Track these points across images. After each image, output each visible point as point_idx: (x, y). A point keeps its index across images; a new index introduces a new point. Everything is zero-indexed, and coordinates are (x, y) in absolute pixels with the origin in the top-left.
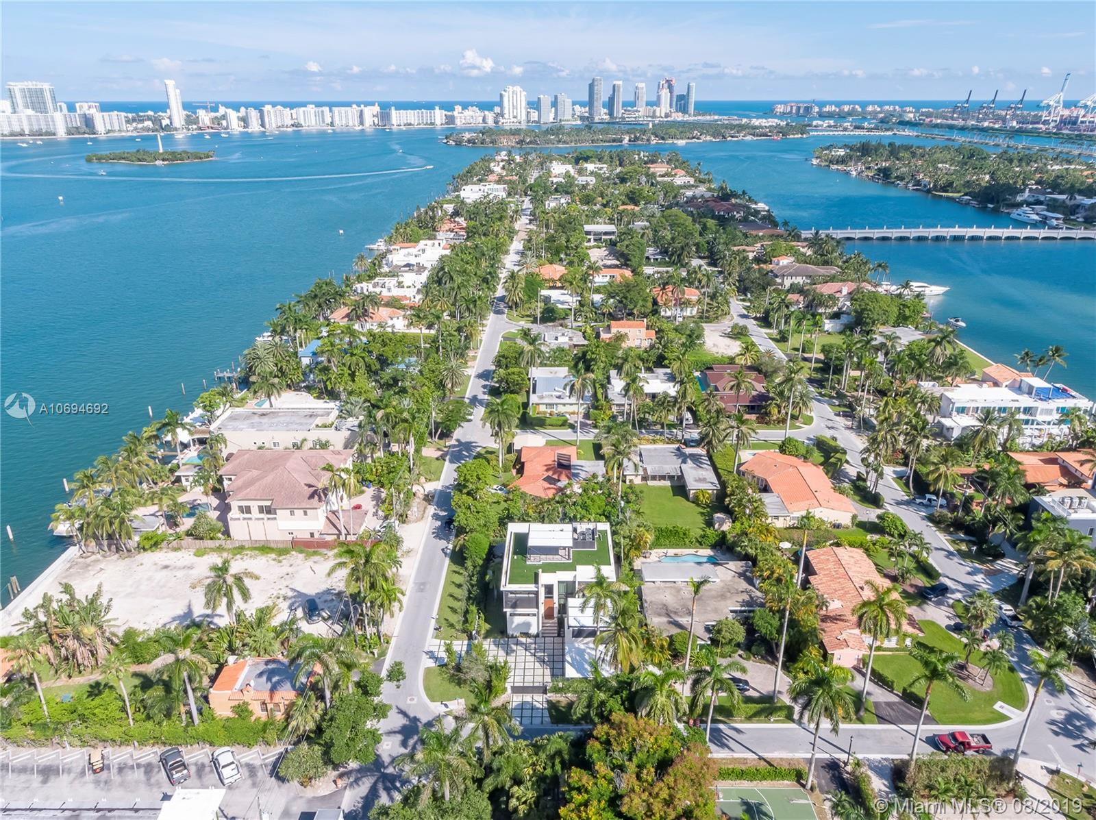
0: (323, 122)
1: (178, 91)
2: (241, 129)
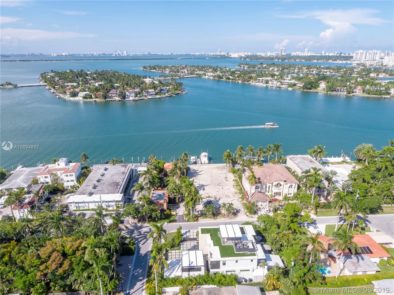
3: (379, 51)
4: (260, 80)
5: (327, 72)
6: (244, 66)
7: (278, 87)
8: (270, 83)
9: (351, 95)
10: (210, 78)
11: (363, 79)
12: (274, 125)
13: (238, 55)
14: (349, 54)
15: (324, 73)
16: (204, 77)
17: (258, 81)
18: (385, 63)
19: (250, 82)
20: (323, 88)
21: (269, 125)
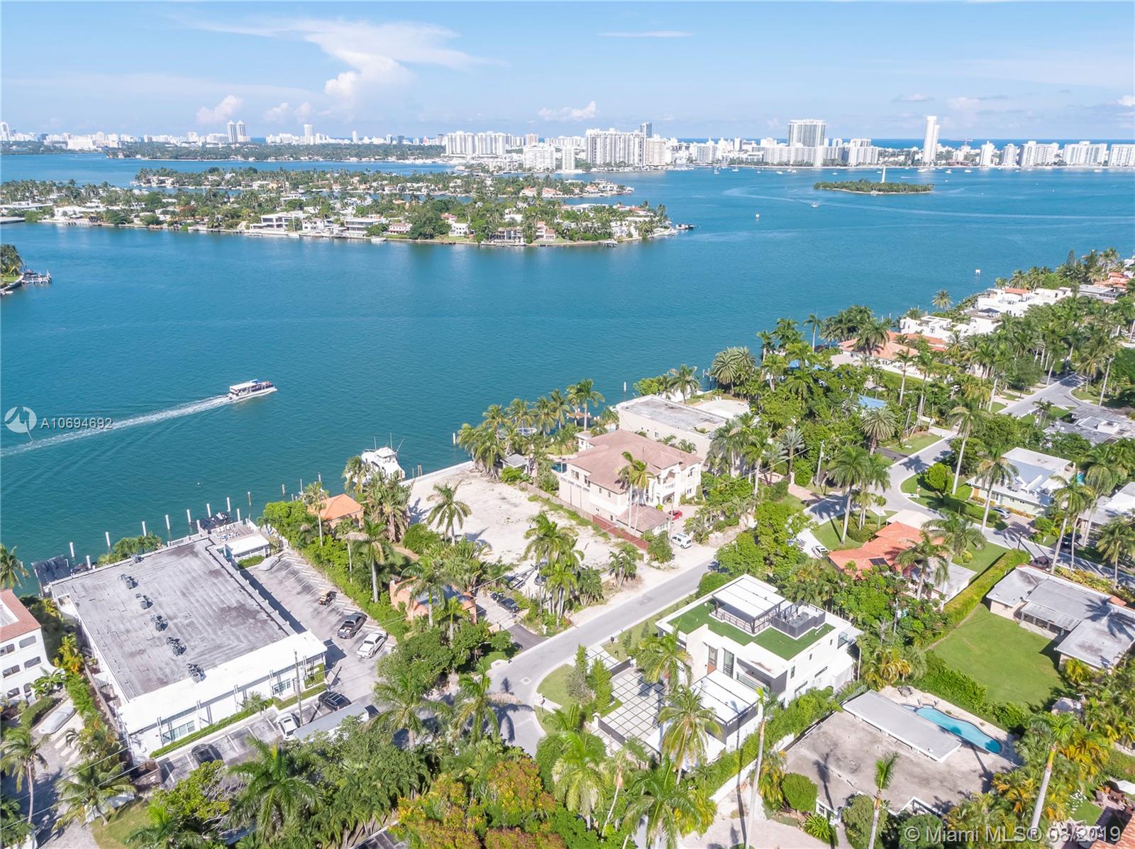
0: (1095, 160)
1: (937, 127)
2: (993, 166)
3: (500, 134)
4: (271, 220)
5: (420, 191)
6: (161, 178)
7: (339, 238)
8: (306, 228)
9: (534, 244)
10: (78, 222)
11: (529, 205)
12: (260, 389)
13: (94, 143)
14: (421, 141)
15: (415, 193)
16: (47, 220)
17: (266, 224)
18: (527, 162)
19: (239, 228)
20: (462, 231)
21: (244, 390)
